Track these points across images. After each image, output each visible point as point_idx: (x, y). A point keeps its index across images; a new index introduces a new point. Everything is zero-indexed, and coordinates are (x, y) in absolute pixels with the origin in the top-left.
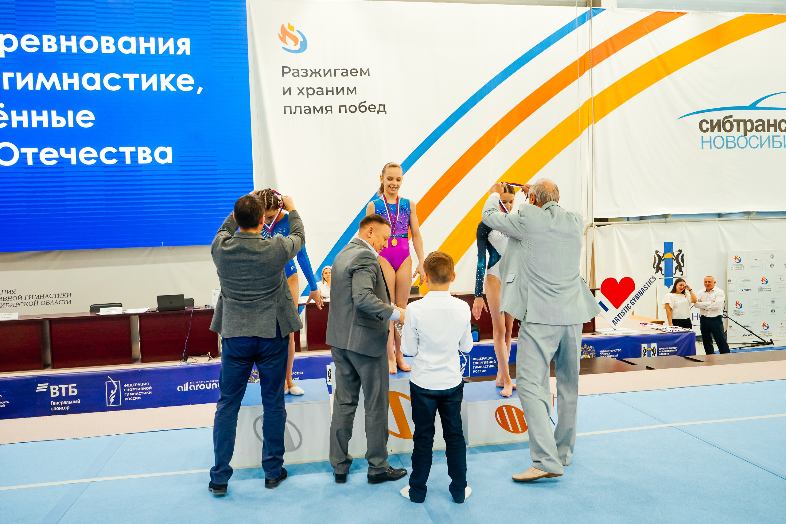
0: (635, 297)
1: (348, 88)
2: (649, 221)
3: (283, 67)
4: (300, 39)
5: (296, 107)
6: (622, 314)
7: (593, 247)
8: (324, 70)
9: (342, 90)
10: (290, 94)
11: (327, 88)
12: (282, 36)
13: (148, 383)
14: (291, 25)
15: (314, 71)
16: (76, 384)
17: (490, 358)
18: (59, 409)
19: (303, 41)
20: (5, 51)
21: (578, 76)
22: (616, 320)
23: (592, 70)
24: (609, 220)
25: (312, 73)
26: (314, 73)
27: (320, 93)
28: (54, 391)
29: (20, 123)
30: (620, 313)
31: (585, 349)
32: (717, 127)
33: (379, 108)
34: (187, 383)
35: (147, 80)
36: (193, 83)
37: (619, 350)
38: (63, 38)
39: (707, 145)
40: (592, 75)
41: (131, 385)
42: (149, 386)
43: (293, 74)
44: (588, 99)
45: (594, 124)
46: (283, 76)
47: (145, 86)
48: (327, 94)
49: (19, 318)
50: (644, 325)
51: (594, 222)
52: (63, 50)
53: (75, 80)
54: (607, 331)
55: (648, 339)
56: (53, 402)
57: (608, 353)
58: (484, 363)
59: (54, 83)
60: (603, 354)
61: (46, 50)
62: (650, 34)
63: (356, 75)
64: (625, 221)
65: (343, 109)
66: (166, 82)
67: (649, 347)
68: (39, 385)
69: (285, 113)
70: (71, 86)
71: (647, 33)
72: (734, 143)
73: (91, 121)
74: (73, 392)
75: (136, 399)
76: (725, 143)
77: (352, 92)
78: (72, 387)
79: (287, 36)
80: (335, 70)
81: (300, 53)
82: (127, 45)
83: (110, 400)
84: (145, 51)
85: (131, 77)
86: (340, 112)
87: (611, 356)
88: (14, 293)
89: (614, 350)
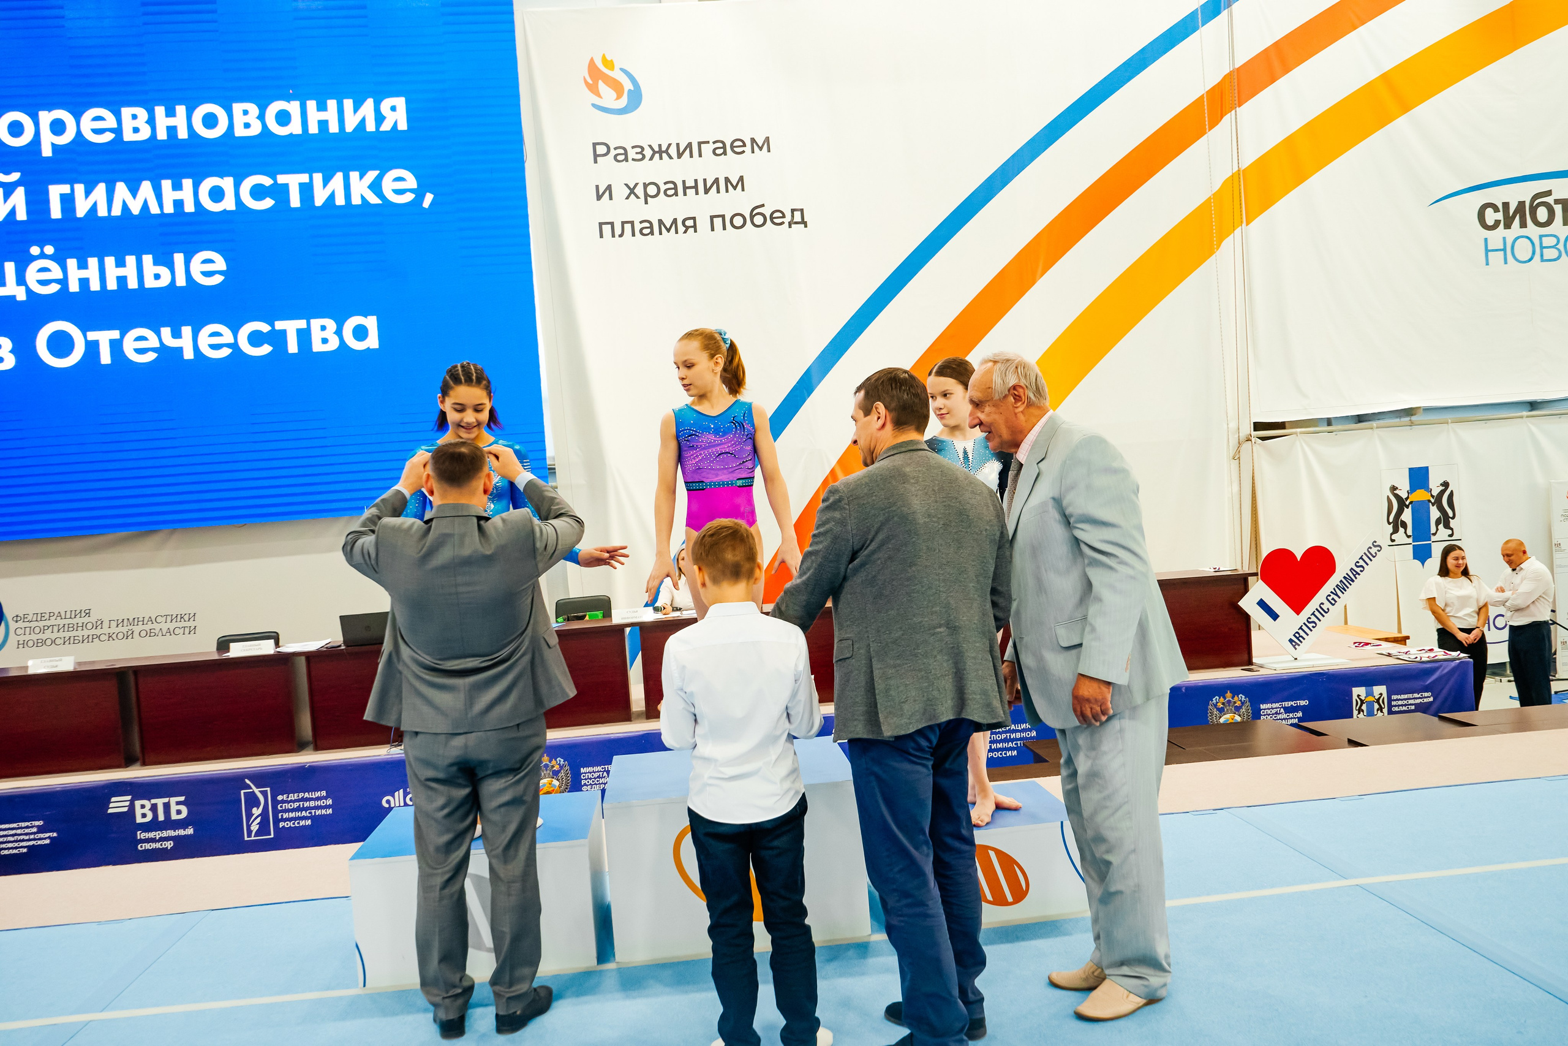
0: (1336, 589)
1: (727, 180)
2: (1374, 424)
3: (595, 145)
4: (628, 85)
5: (623, 223)
6: (1310, 625)
7: (1253, 483)
8: (678, 145)
9: (715, 185)
10: (611, 198)
11: (684, 182)
12: (591, 82)
13: (325, 792)
14: (609, 58)
15: (657, 149)
16: (184, 797)
17: (1024, 726)
18: (154, 846)
19: (632, 89)
20: (53, 144)
21: (1207, 127)
22: (1298, 638)
23: (1236, 111)
24: (1287, 425)
25: (654, 152)
26: (657, 152)
27: (670, 192)
28: (143, 811)
29: (84, 283)
30: (1304, 624)
31: (1229, 702)
32: (1518, 217)
33: (793, 216)
34: (401, 791)
35: (325, 185)
36: (415, 186)
37: (1304, 703)
38: (160, 111)
39: (1496, 258)
40: (1236, 122)
41: (292, 797)
42: (326, 798)
43: (615, 157)
44: (1231, 174)
45: (1247, 225)
46: (596, 162)
47: (320, 197)
48: (685, 194)
49: (77, 667)
50: (1362, 646)
51: (1254, 431)
52: (162, 135)
53: (186, 193)
54: (1277, 663)
55: (1368, 678)
56: (141, 833)
57: (1278, 709)
58: (1010, 736)
59: (146, 202)
60: (1269, 712)
61: (128, 136)
62: (1361, 29)
63: (743, 152)
64: (1323, 426)
65: (718, 222)
66: (361, 188)
67: (1370, 693)
68: (113, 799)
69: (601, 236)
70: (179, 204)
71: (1355, 28)
72: (1558, 250)
73: (220, 273)
74: (179, 812)
75: (301, 825)
76: (1538, 251)
77: (735, 188)
78: (178, 803)
79: (601, 83)
80: (700, 144)
82: (283, 118)
83: (252, 828)
84: (320, 129)
85: (293, 181)
86: (713, 229)
87: (1285, 716)
88: (88, 615)
89: (1293, 703)
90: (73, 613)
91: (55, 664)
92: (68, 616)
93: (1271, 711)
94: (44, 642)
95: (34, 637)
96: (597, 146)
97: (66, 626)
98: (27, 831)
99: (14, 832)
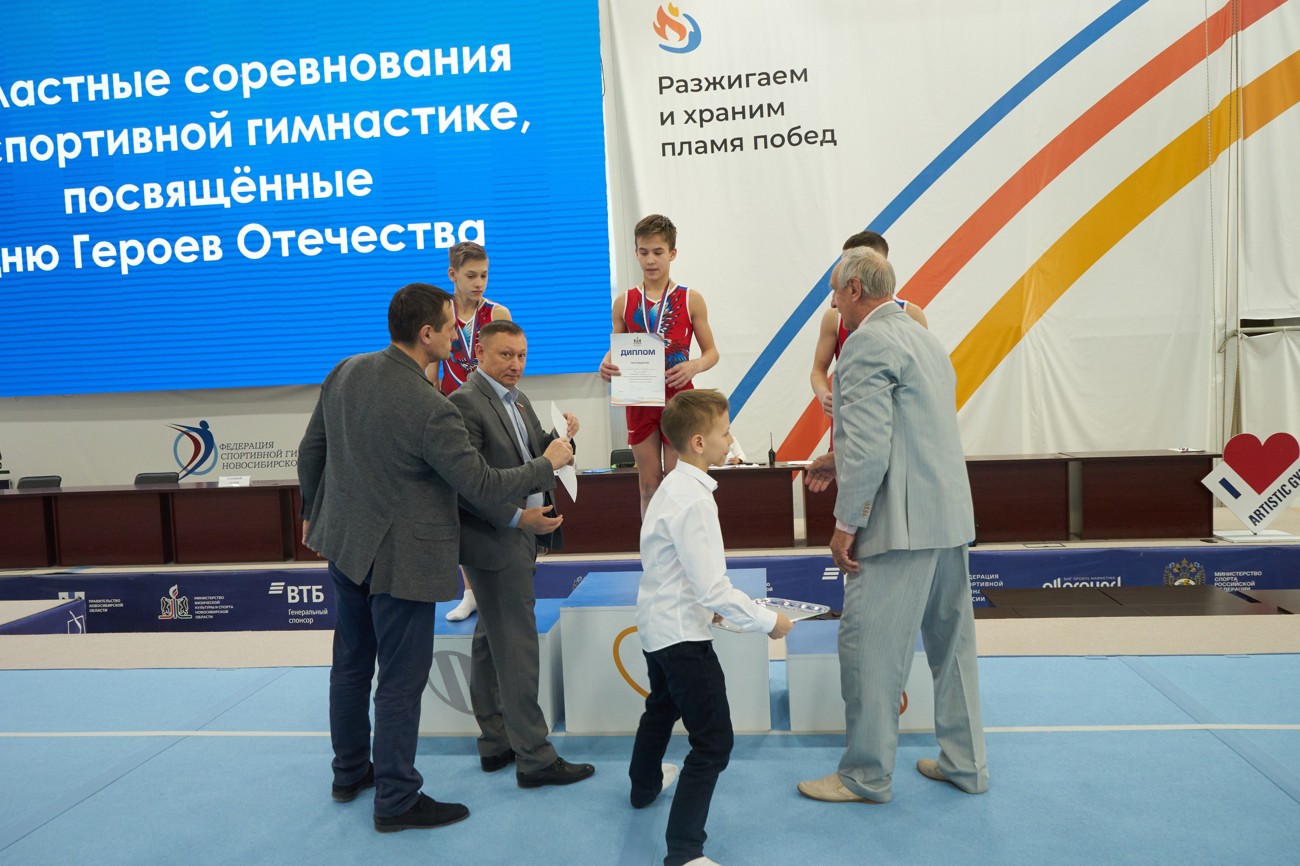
1: (770, 106)
3: (661, 79)
4: (689, 28)
5: (682, 143)
6: (1271, 505)
7: (1238, 375)
8: (729, 77)
9: (759, 110)
10: (673, 123)
11: (733, 108)
12: (659, 26)
14: (675, 6)
15: (711, 81)
16: (322, 586)
17: (992, 577)
18: (300, 621)
19: (693, 31)
20: (251, 88)
21: (1207, 51)
22: (1258, 516)
25: (710, 84)
26: (712, 84)
27: (722, 117)
28: (293, 595)
29: (271, 194)
30: (1265, 503)
31: (1184, 568)
33: (824, 136)
35: (447, 116)
36: (515, 116)
37: (1256, 573)
38: (327, 60)
43: (677, 88)
45: (1244, 139)
46: (661, 93)
47: (443, 126)
48: (734, 118)
49: (252, 484)
51: (1241, 327)
52: (328, 79)
53: (345, 124)
54: (1236, 536)
56: (291, 611)
57: (1232, 578)
58: (979, 584)
59: (316, 130)
60: (1222, 579)
61: (304, 81)
63: (784, 82)
65: (761, 141)
66: (474, 118)
68: (272, 584)
69: (664, 154)
70: (339, 132)
73: (368, 186)
74: (318, 597)
77: (776, 112)
78: (317, 590)
79: (667, 26)
80: (748, 76)
81: (688, 52)
82: (417, 63)
84: (444, 71)
85: (423, 113)
86: (756, 148)
87: (1238, 584)
88: (272, 446)
89: (1246, 573)
90: (261, 444)
91: (236, 481)
92: (258, 446)
93: (1225, 579)
94: (241, 465)
95: (234, 461)
96: (663, 80)
97: (257, 454)
98: (213, 603)
99: (204, 603)
